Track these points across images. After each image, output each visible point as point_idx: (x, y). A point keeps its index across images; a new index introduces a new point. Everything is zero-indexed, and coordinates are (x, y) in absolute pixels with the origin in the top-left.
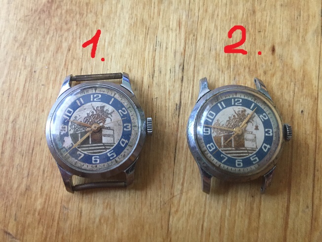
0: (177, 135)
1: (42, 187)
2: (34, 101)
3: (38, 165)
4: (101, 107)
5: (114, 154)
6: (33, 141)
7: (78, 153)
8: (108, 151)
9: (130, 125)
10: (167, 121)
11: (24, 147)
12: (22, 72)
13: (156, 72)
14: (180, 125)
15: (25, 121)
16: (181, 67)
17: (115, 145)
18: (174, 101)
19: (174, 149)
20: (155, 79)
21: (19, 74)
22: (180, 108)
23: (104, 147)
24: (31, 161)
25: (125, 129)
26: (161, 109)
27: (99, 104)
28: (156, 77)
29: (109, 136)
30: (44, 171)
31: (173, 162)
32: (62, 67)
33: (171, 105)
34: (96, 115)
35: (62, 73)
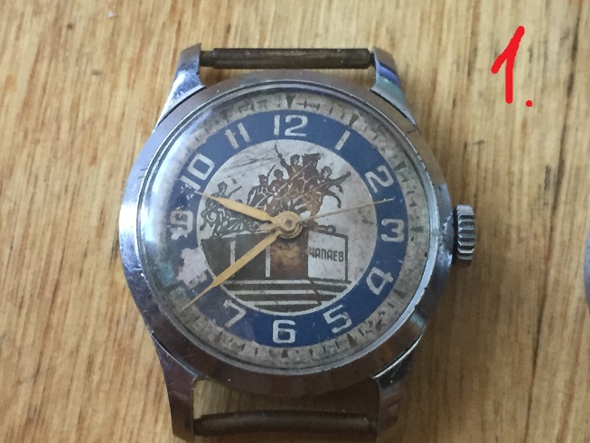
0: (546, 273)
1: (81, 418)
2: (65, 126)
3: (72, 341)
4: (306, 158)
5: (344, 316)
6: (56, 258)
7: (227, 304)
8: (325, 304)
9: (400, 222)
10: (514, 222)
11: (28, 276)
12: (26, 25)
13: (480, 53)
14: (557, 239)
15: (31, 189)
16: (569, 43)
17: (350, 288)
18: (541, 158)
19: (535, 321)
20: (476, 76)
21: (14, 29)
22: (558, 183)
23: (311, 292)
24: (48, 327)
25: (384, 237)
26: (496, 181)
27: (302, 148)
28: (481, 71)
29: (330, 255)
30: (91, 363)
31: (529, 365)
32: (163, 16)
33: (528, 170)
34: (288, 181)
35: (162, 35)
